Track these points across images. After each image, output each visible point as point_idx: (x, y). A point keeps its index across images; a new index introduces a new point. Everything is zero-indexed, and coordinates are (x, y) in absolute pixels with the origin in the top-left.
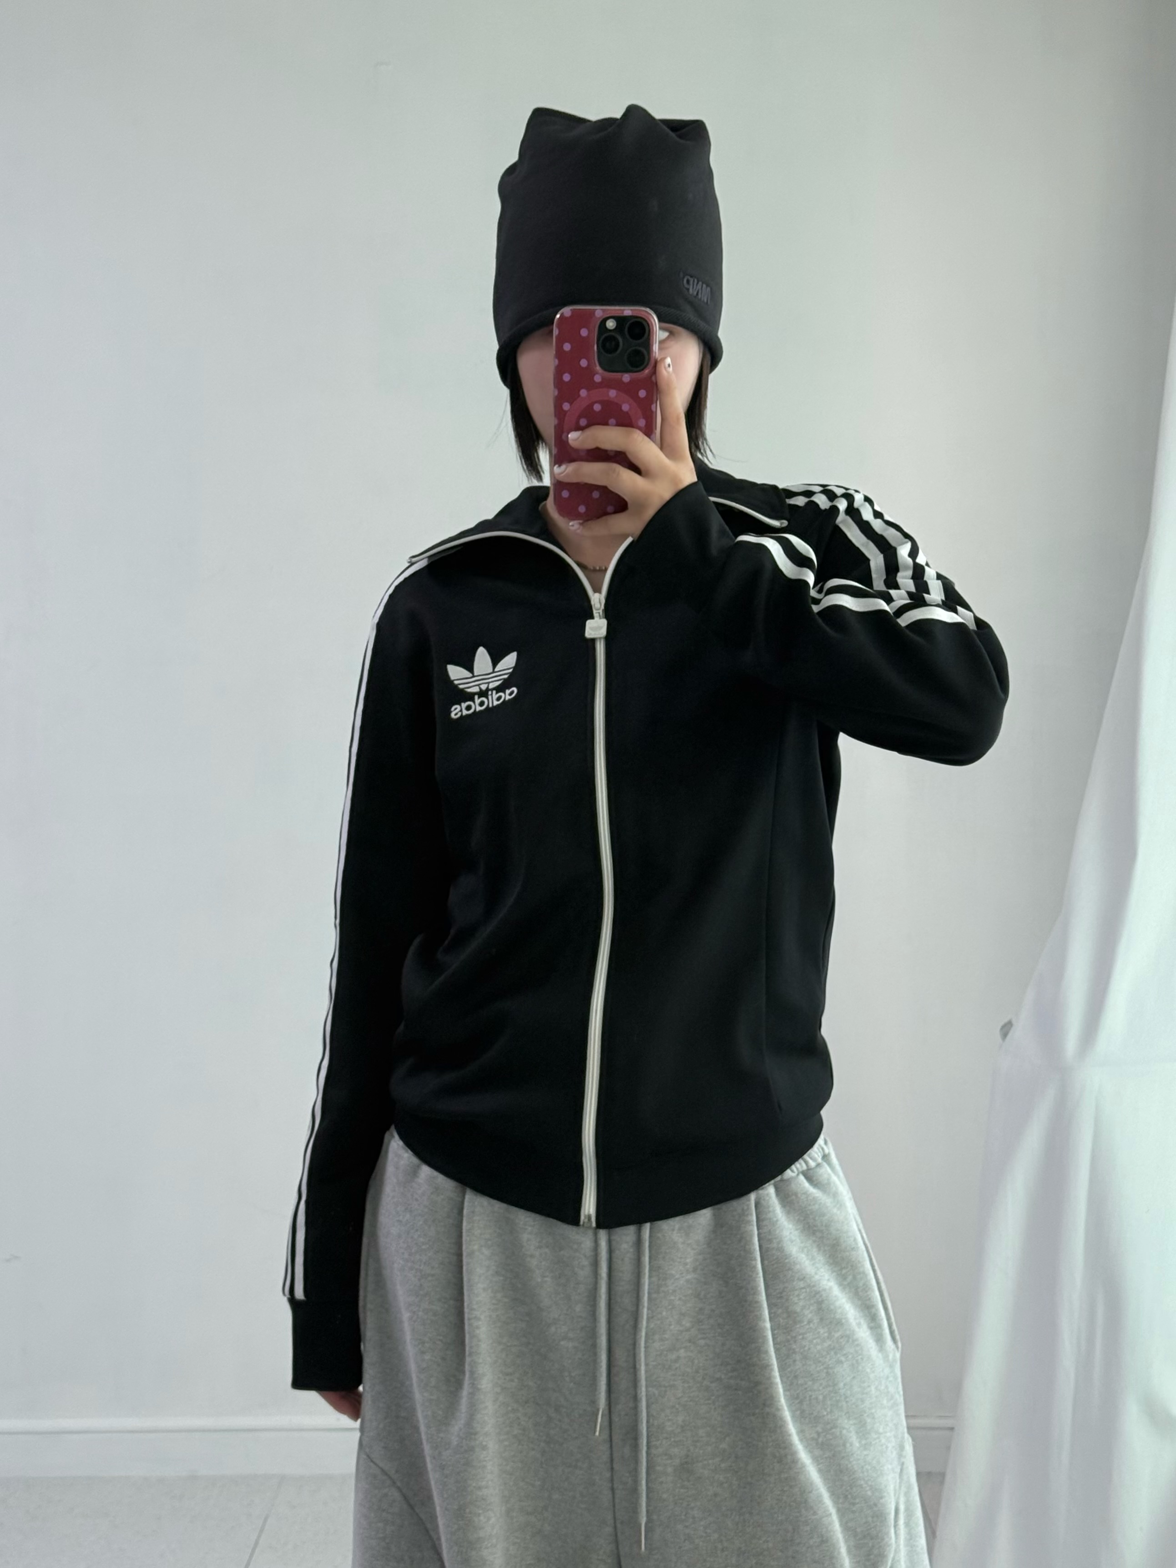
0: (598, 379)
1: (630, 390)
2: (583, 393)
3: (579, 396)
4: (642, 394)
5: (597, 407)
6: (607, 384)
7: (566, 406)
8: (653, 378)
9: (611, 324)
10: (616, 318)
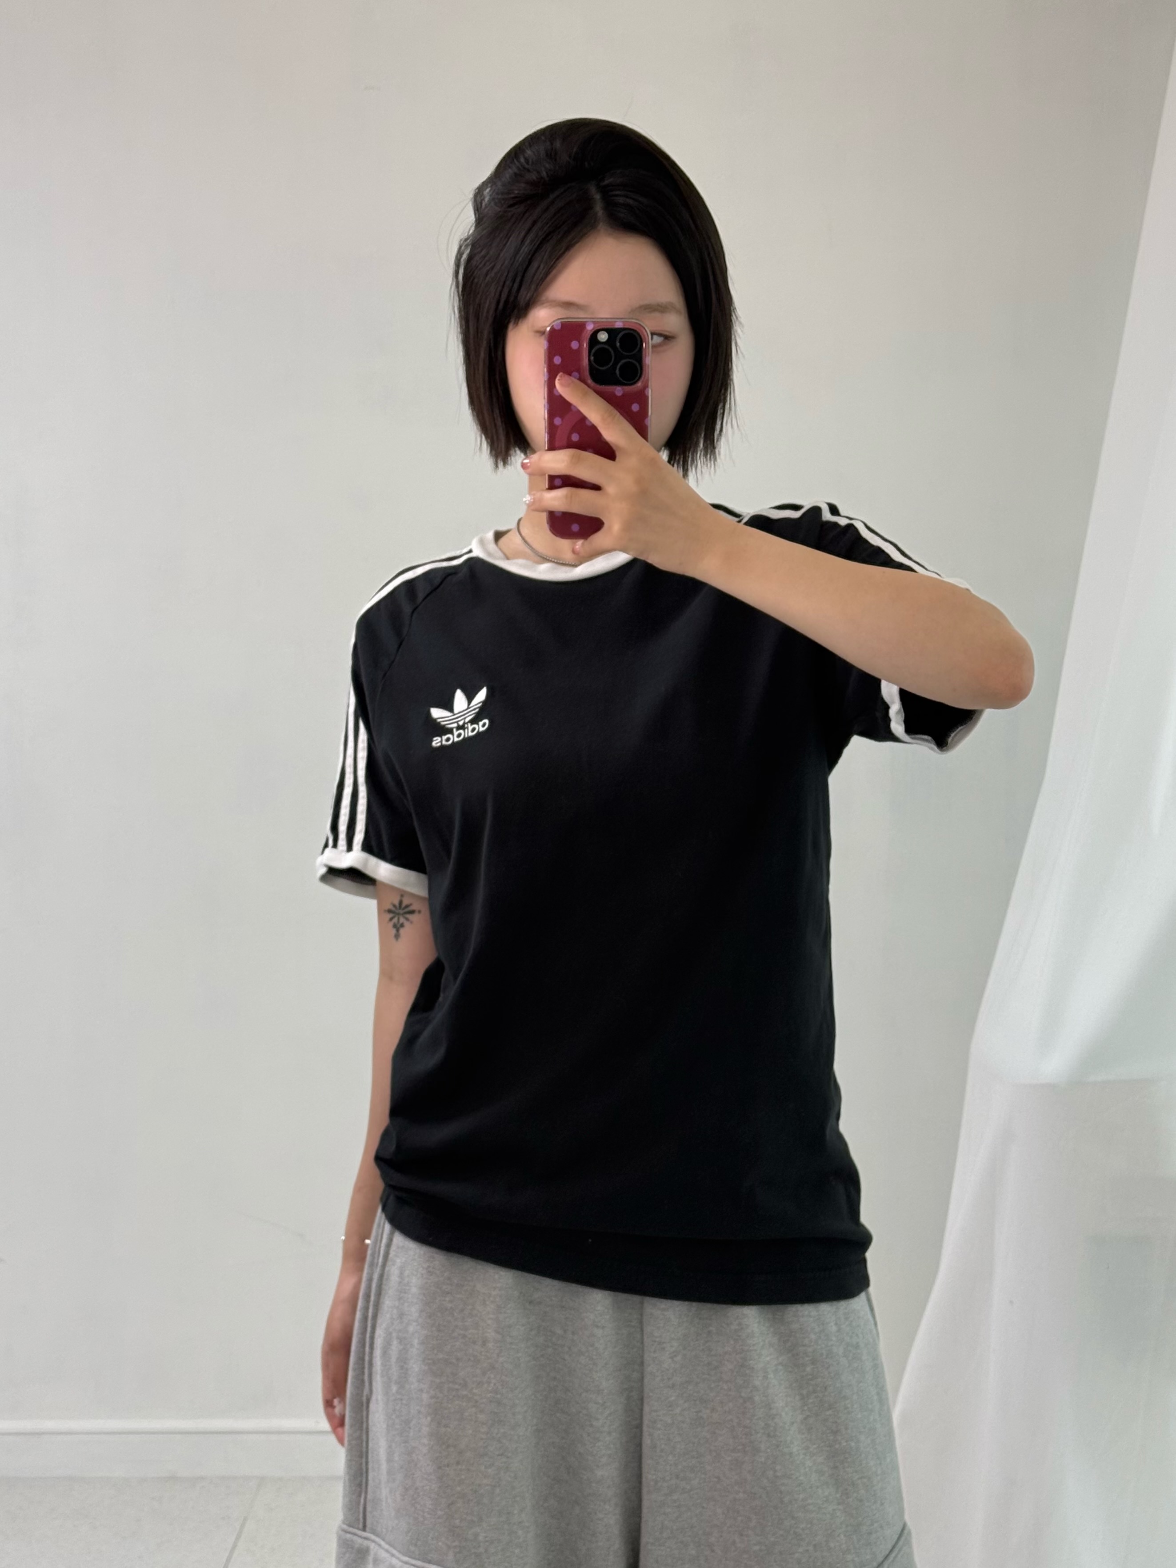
4: (635, 407)
7: (557, 421)
9: (603, 337)
10: (608, 330)
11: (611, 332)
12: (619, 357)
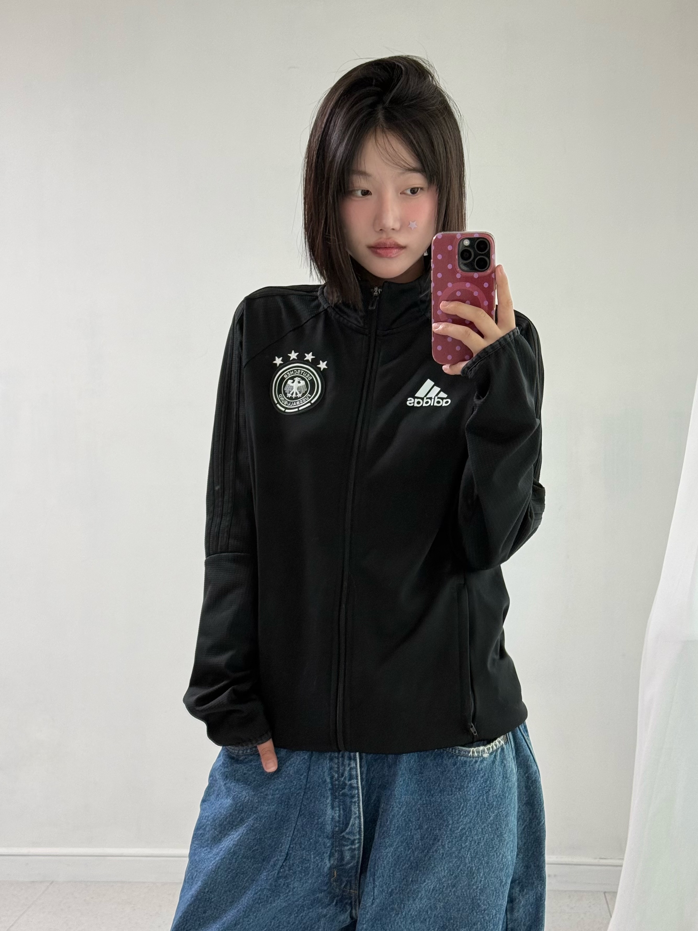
0: (458, 276)
1: (478, 283)
2: (450, 285)
3: (447, 287)
4: (486, 285)
5: (458, 294)
6: (464, 279)
7: (439, 293)
8: (493, 276)
9: (467, 243)
10: (469, 239)
11: (472, 240)
12: (476, 255)
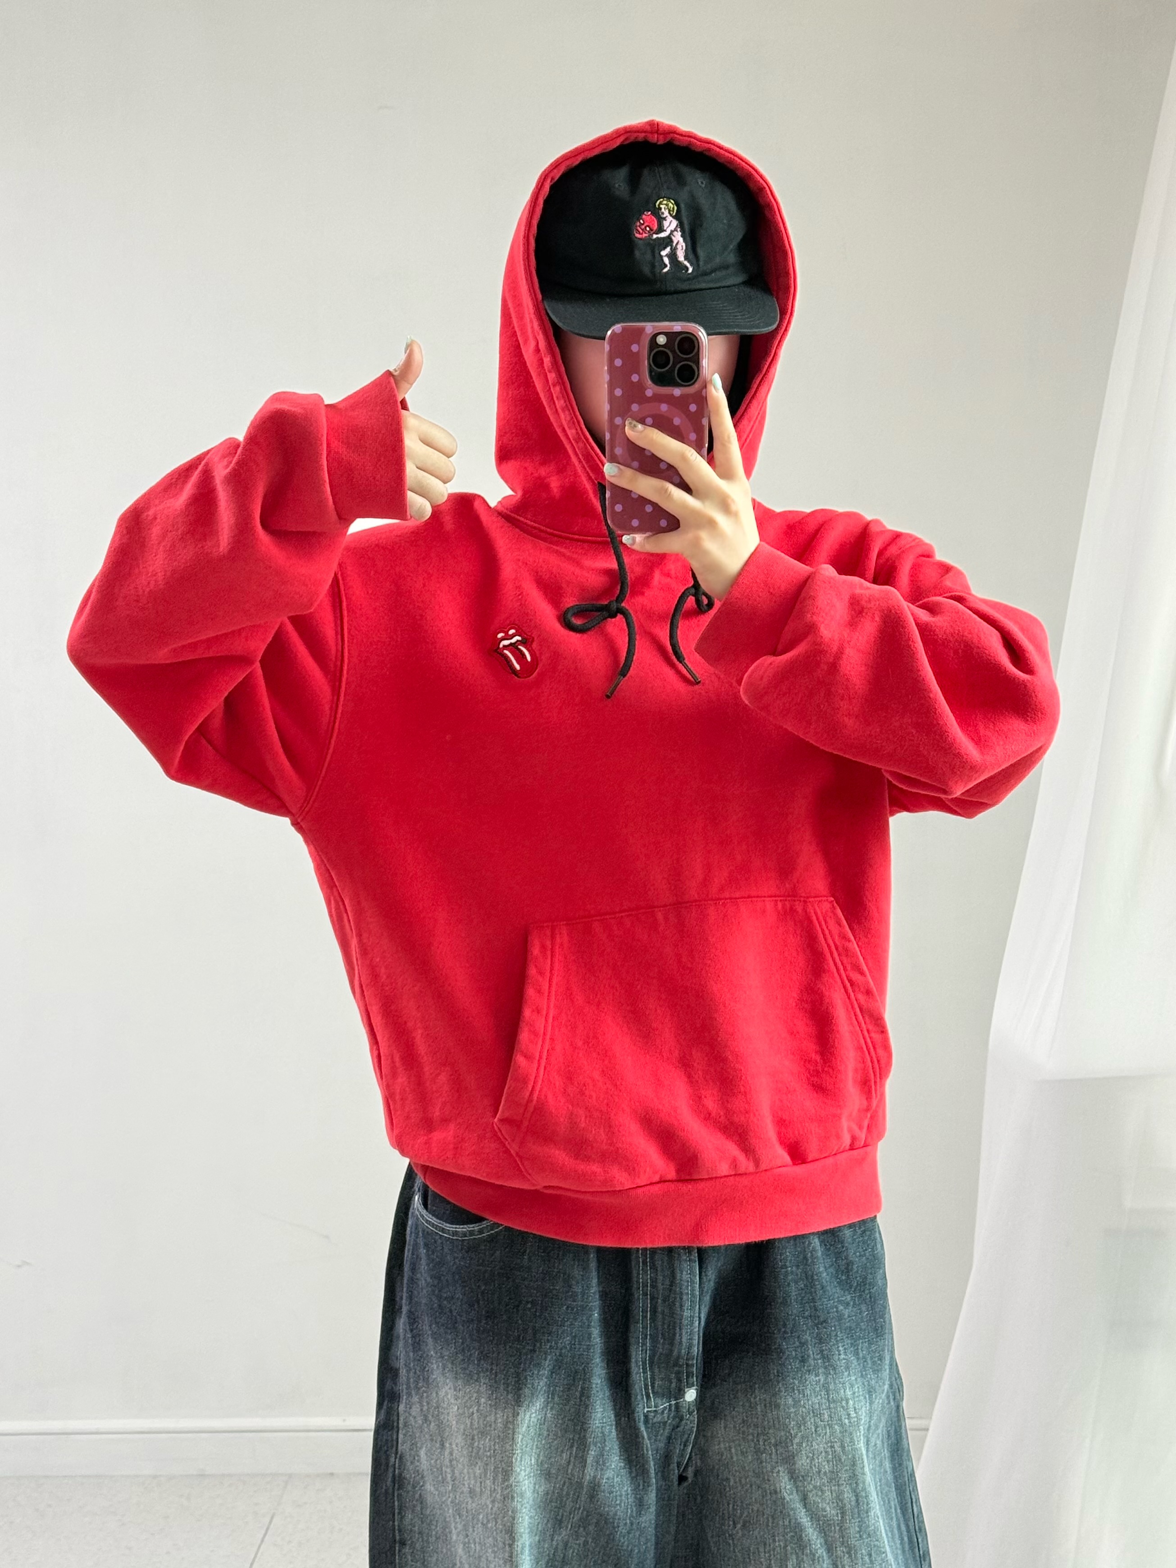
0: (649, 393)
1: (681, 404)
2: (635, 407)
4: (693, 408)
6: (658, 399)
7: (618, 421)
9: (662, 340)
10: (666, 334)
11: (670, 335)
12: (677, 360)
